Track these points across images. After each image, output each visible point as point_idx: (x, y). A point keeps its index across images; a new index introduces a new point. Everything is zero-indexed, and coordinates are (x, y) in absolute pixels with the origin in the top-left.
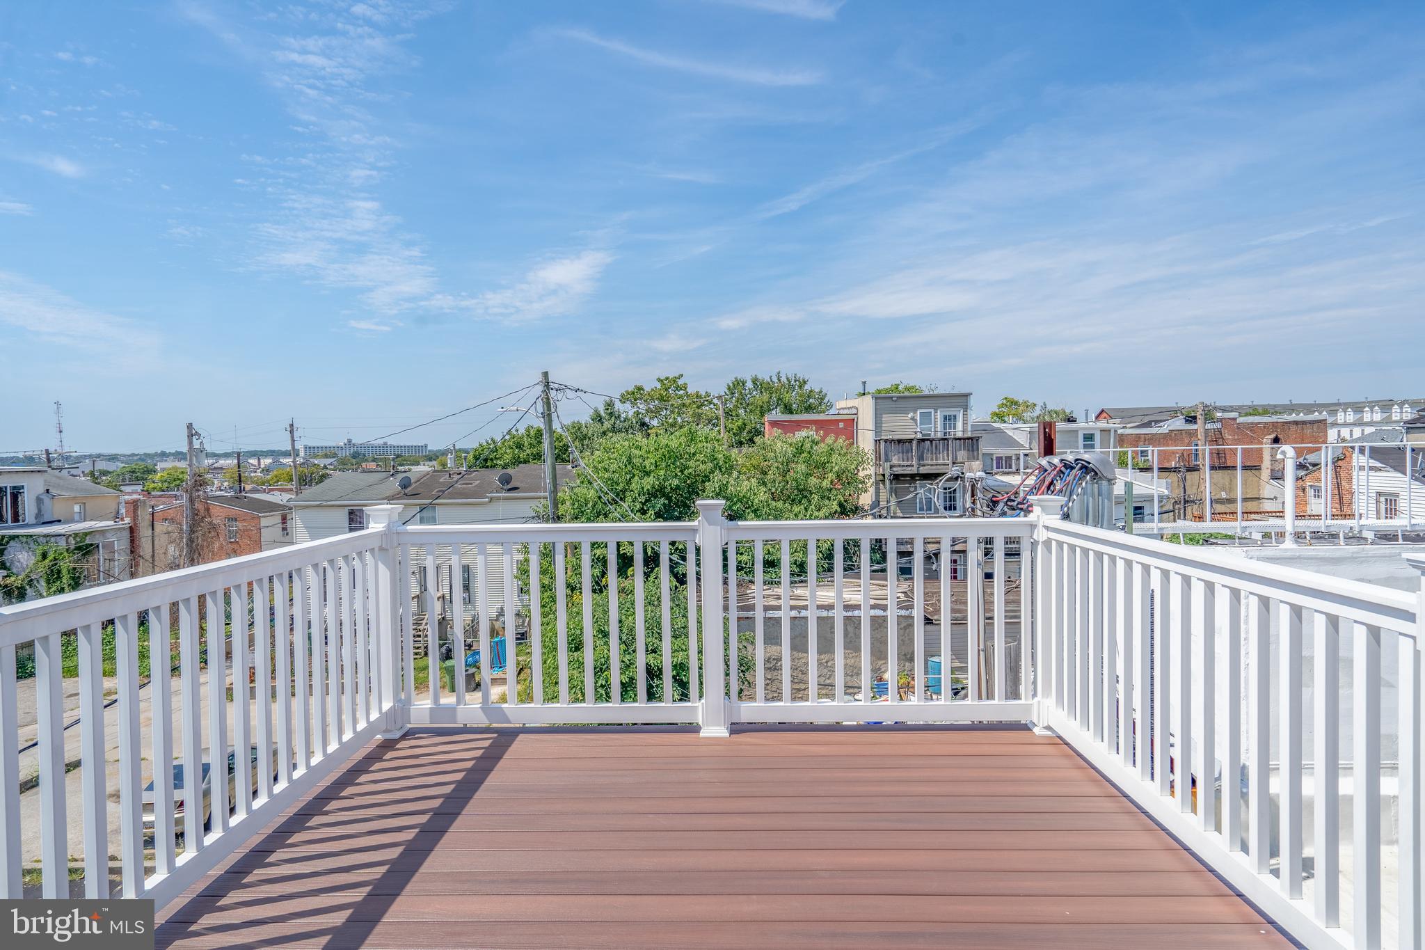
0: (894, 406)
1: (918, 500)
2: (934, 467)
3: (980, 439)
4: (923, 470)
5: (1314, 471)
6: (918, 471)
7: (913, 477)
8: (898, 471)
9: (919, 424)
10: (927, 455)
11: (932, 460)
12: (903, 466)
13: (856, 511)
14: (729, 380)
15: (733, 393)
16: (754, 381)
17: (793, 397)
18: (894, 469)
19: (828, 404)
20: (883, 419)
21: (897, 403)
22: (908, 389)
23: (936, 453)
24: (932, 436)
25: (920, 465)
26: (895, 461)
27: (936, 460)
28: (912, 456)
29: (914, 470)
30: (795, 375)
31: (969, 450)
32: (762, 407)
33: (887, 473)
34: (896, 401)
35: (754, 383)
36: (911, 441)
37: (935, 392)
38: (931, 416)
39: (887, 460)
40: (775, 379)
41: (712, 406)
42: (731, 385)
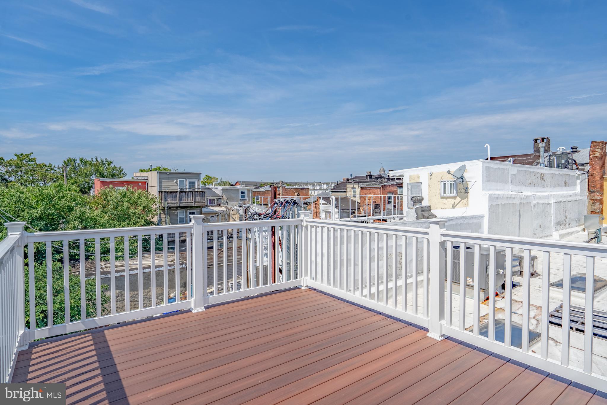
0: (168, 177)
1: (178, 218)
2: (187, 204)
3: (206, 192)
4: (182, 205)
5: (309, 205)
6: (180, 205)
7: (177, 208)
8: (170, 205)
9: (179, 185)
10: (184, 199)
11: (186, 201)
12: (173, 203)
13: (151, 223)
14: (66, 158)
15: (68, 165)
16: (81, 160)
17: (104, 169)
18: (169, 204)
19: (124, 174)
20: (163, 182)
21: (169, 175)
22: (164, 169)
23: (187, 198)
24: (185, 190)
25: (180, 203)
26: (169, 201)
27: (187, 200)
28: (177, 199)
29: (178, 205)
30: (106, 158)
31: (201, 197)
32: (86, 173)
33: (166, 206)
34: (168, 174)
35: (81, 161)
36: (176, 192)
37: (177, 171)
38: (184, 182)
39: (165, 200)
40: (94, 160)
41: (53, 171)
42: (67, 161)
